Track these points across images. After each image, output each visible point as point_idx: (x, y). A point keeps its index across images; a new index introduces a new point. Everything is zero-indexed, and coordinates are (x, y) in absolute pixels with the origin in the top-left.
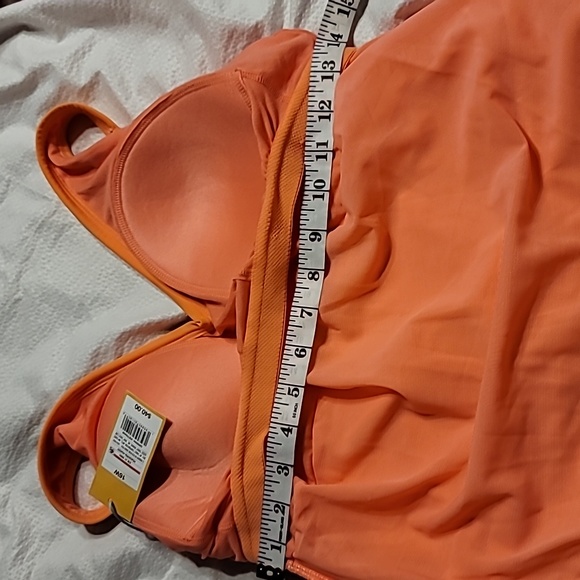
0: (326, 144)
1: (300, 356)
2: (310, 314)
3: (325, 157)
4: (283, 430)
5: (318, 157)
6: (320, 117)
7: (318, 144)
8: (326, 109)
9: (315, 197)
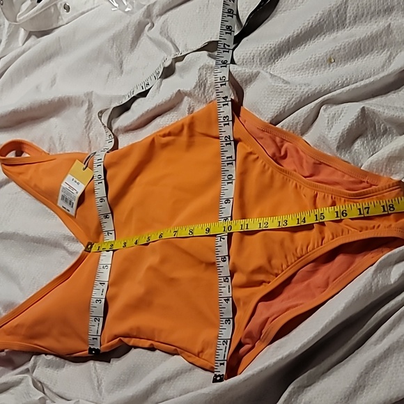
0: (231, 157)
1: (224, 261)
2: (224, 239)
3: (232, 164)
4: (225, 300)
5: (228, 164)
6: (226, 144)
7: (228, 158)
8: (228, 140)
9: (228, 183)
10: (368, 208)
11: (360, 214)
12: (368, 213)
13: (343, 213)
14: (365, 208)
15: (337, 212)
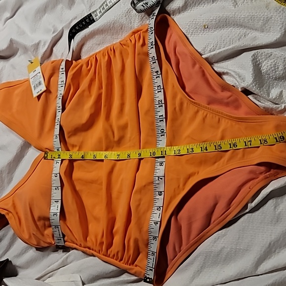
0: (162, 116)
1: (160, 195)
2: (161, 179)
3: (163, 120)
4: (154, 223)
5: (160, 121)
6: (159, 106)
7: (160, 116)
8: (160, 103)
9: (161, 135)
10: (251, 141)
11: (246, 145)
12: (251, 145)
13: (234, 145)
14: (249, 141)
15: (230, 144)
